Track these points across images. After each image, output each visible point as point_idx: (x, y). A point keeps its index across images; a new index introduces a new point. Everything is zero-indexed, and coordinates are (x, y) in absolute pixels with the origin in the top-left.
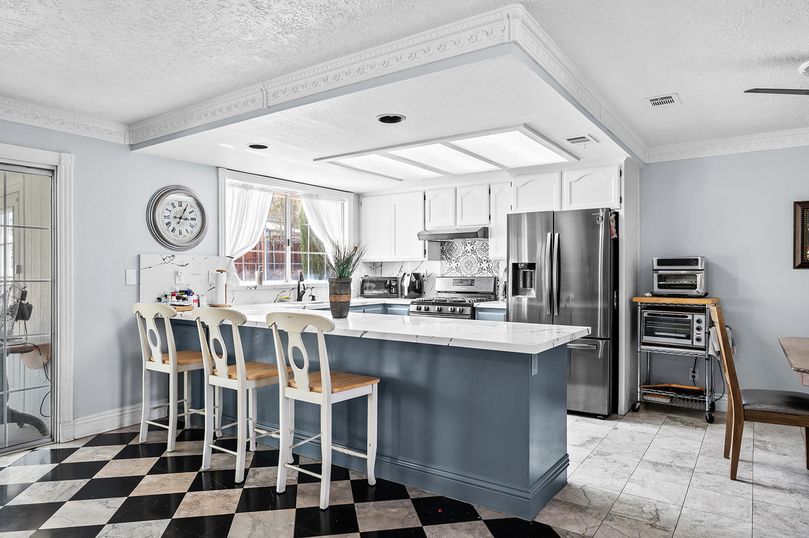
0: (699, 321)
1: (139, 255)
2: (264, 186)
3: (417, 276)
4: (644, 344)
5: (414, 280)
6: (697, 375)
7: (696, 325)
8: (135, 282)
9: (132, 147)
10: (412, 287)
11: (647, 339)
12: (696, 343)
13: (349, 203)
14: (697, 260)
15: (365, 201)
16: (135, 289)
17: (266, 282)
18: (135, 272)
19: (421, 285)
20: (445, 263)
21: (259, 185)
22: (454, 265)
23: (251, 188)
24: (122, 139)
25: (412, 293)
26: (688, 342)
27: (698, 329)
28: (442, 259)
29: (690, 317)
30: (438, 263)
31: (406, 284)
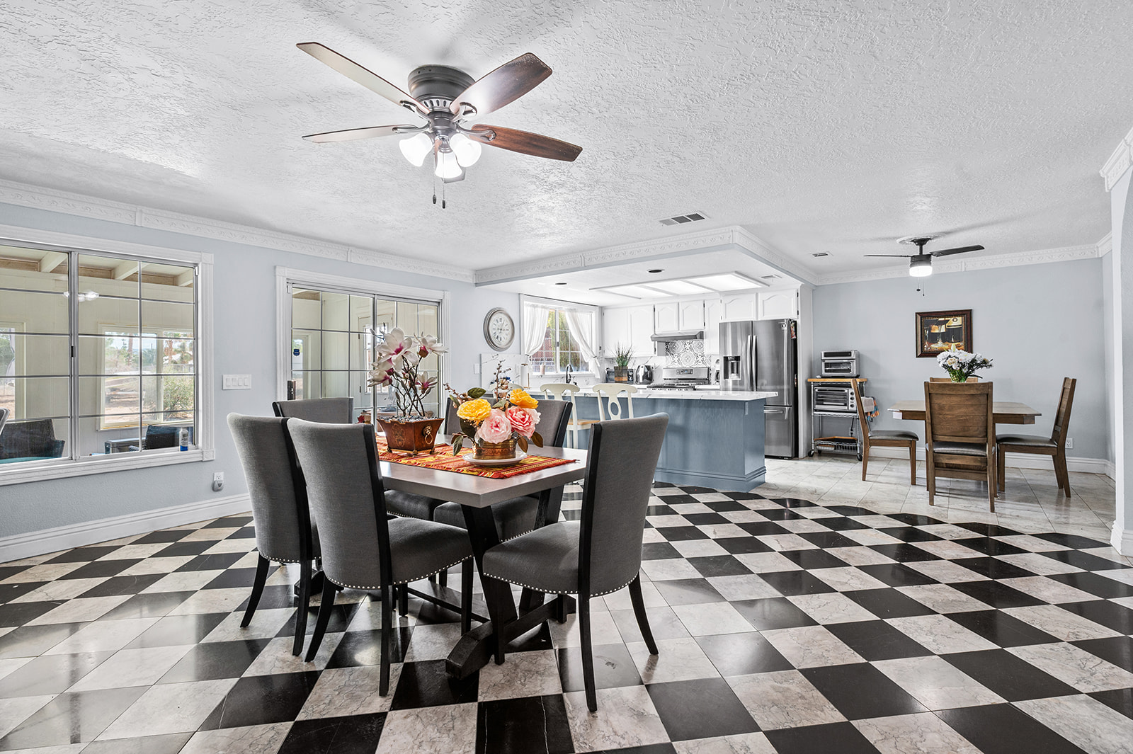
0: (852, 394)
1: (481, 355)
2: (544, 305)
3: (648, 368)
4: (816, 411)
5: (646, 371)
6: (854, 432)
7: (850, 396)
8: (479, 372)
9: (477, 284)
10: (645, 376)
11: (818, 407)
12: (850, 408)
13: (595, 315)
14: (850, 353)
15: (607, 313)
16: (478, 376)
17: (546, 373)
18: (479, 365)
19: (651, 374)
20: (669, 357)
21: (541, 304)
22: (676, 359)
23: (537, 306)
24: (471, 281)
25: (645, 380)
26: (846, 408)
27: (852, 399)
28: (667, 354)
29: (846, 391)
30: (664, 358)
31: (641, 373)
